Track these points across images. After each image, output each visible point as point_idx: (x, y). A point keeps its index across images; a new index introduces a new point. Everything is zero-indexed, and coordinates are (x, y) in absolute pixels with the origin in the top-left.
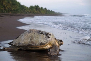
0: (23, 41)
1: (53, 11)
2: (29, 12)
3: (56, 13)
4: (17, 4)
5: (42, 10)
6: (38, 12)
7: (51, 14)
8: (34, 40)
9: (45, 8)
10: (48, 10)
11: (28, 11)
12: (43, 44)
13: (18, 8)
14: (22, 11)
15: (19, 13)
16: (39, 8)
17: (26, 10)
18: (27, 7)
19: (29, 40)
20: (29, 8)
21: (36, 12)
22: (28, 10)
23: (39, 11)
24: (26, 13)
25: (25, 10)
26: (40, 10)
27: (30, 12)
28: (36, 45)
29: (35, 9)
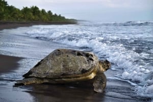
0: (51, 69)
1: (62, 16)
2: (22, 18)
3: (68, 19)
4: (2, 4)
5: (44, 14)
6: (37, 17)
7: (58, 22)
8: (70, 66)
9: (50, 12)
10: (54, 14)
11: (19, 17)
12: (86, 71)
13: (3, 10)
14: (9, 16)
15: (5, 20)
16: (39, 11)
17: (16, 15)
18: (19, 10)
19: (62, 67)
20: (21, 11)
21: (33, 17)
22: (20, 15)
23: (39, 16)
24: (17, 19)
25: (15, 13)
26: (40, 14)
27: (24, 18)
28: (75, 74)
29: (31, 14)
